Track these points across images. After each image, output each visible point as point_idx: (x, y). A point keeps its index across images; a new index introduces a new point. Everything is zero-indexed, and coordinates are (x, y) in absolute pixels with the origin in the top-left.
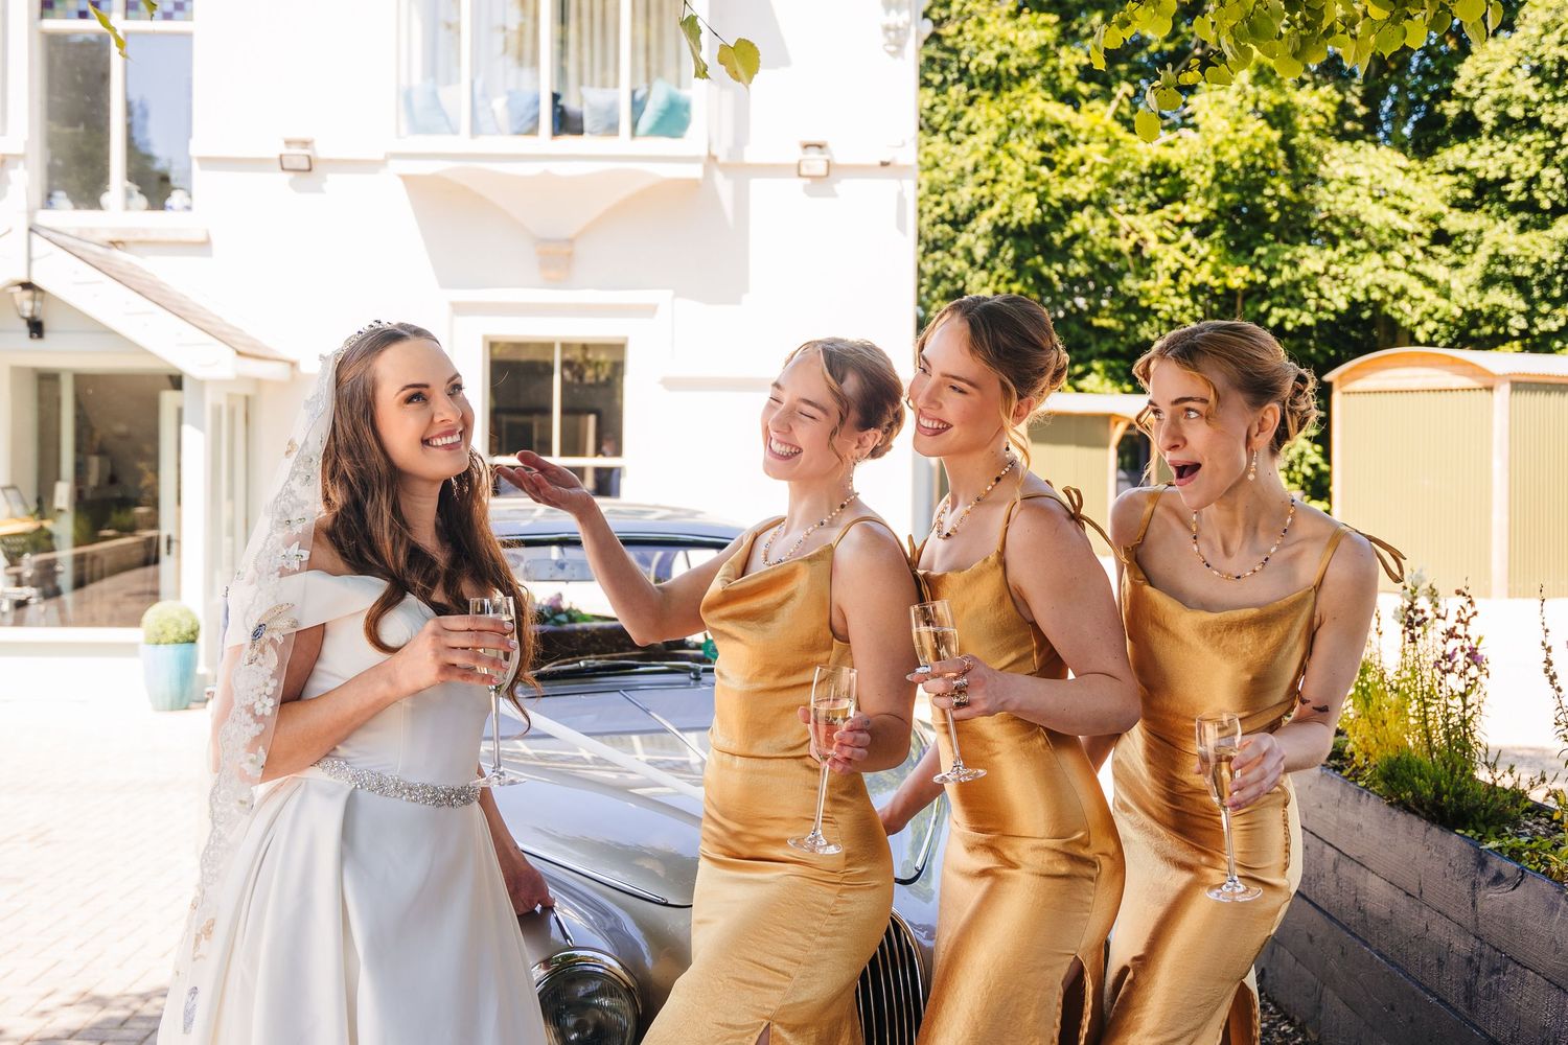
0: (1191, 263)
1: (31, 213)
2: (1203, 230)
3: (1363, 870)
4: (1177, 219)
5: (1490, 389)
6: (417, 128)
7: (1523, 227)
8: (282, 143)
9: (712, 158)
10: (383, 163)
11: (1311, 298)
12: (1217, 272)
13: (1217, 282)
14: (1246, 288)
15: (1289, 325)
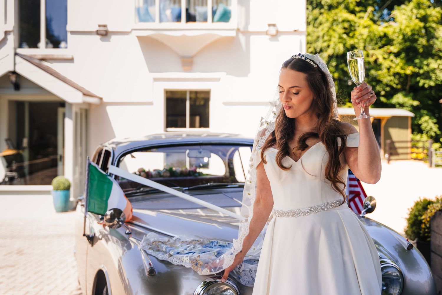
0: (393, 65)
1: (15, 49)
2: (397, 55)
4: (389, 51)
6: (141, 20)
8: (98, 26)
9: (238, 30)
10: (130, 32)
11: (433, 76)
12: (402, 68)
13: (402, 72)
14: (411, 74)
15: (426, 86)
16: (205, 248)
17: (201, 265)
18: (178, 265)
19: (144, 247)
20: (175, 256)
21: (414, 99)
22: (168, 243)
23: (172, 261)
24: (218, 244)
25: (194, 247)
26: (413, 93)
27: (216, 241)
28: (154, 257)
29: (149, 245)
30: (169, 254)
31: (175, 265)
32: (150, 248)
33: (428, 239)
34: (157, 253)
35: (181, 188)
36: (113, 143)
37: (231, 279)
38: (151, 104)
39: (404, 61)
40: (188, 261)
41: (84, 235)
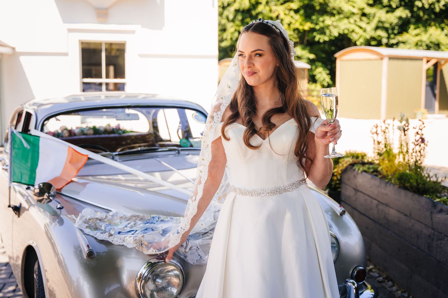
0: (293, 21)
2: (297, 11)
3: (388, 207)
4: (289, 8)
5: (382, 59)
7: (387, 12)
11: (327, 32)
12: (301, 24)
13: (301, 28)
14: (309, 30)
15: (321, 41)
16: (147, 224)
17: (146, 245)
18: (119, 245)
19: (80, 225)
20: (116, 236)
21: (311, 52)
22: (106, 220)
23: (113, 241)
24: (160, 219)
25: (135, 224)
26: (309, 47)
27: (158, 216)
28: (92, 236)
29: (85, 223)
30: (108, 233)
31: (115, 245)
32: (87, 227)
33: (339, 190)
34: (96, 232)
35: (111, 153)
36: (34, 104)
37: (175, 258)
38: (66, 54)
39: (303, 18)
40: (132, 242)
41: (9, 206)
